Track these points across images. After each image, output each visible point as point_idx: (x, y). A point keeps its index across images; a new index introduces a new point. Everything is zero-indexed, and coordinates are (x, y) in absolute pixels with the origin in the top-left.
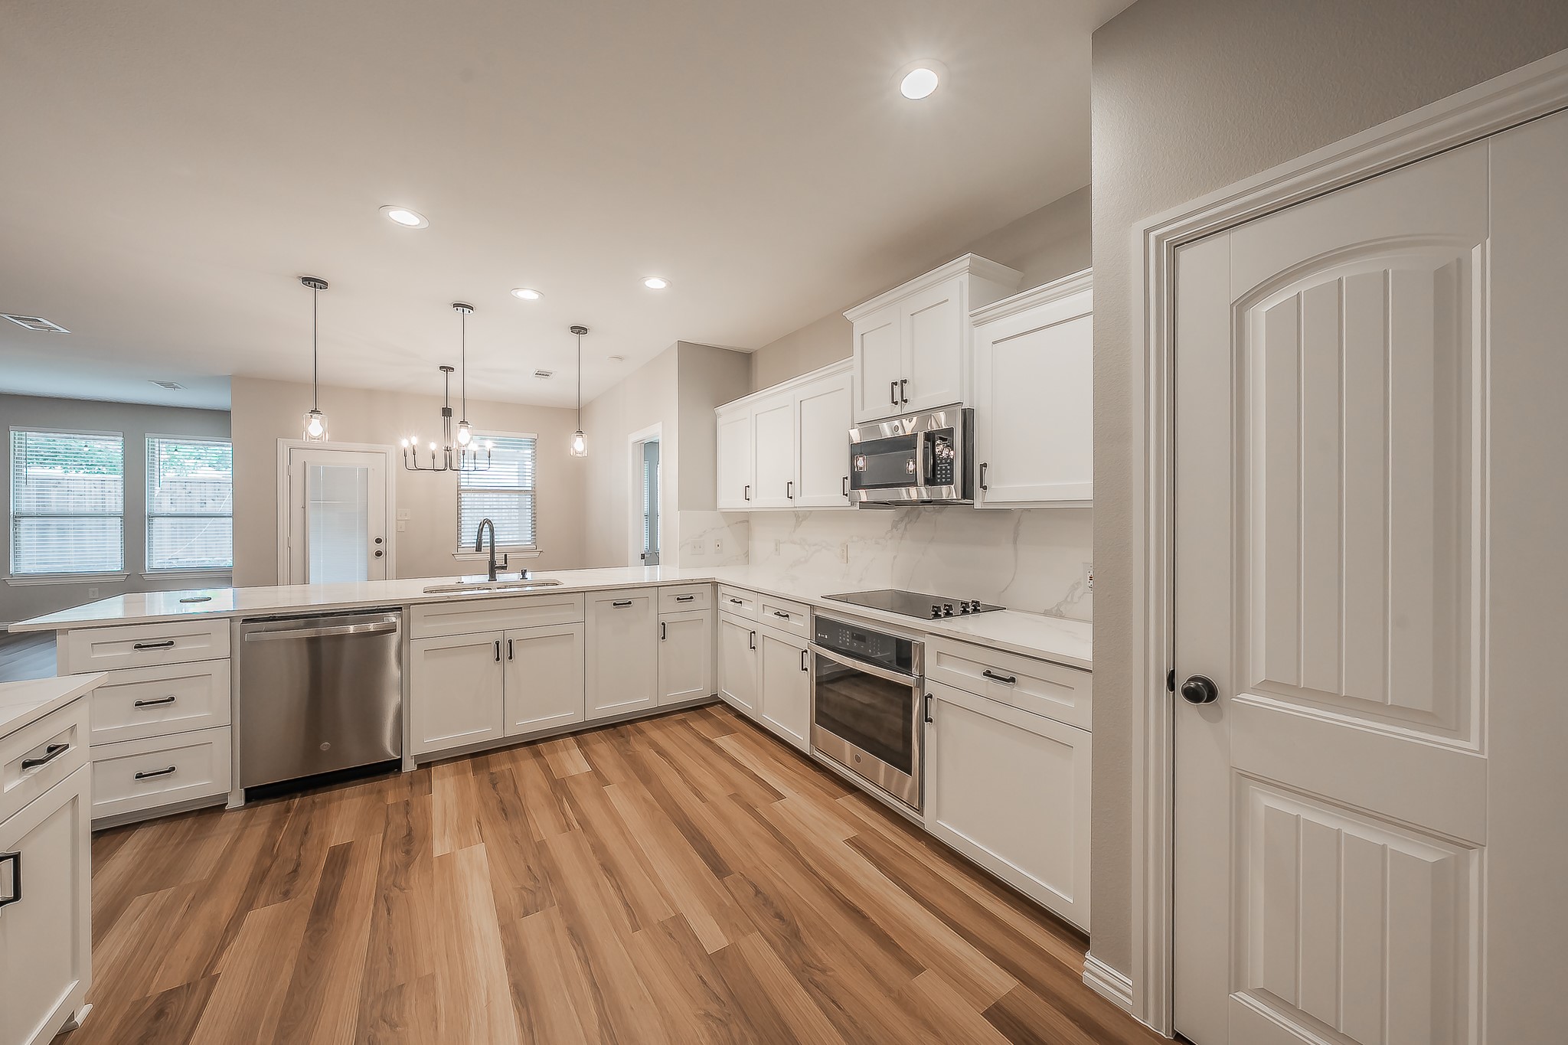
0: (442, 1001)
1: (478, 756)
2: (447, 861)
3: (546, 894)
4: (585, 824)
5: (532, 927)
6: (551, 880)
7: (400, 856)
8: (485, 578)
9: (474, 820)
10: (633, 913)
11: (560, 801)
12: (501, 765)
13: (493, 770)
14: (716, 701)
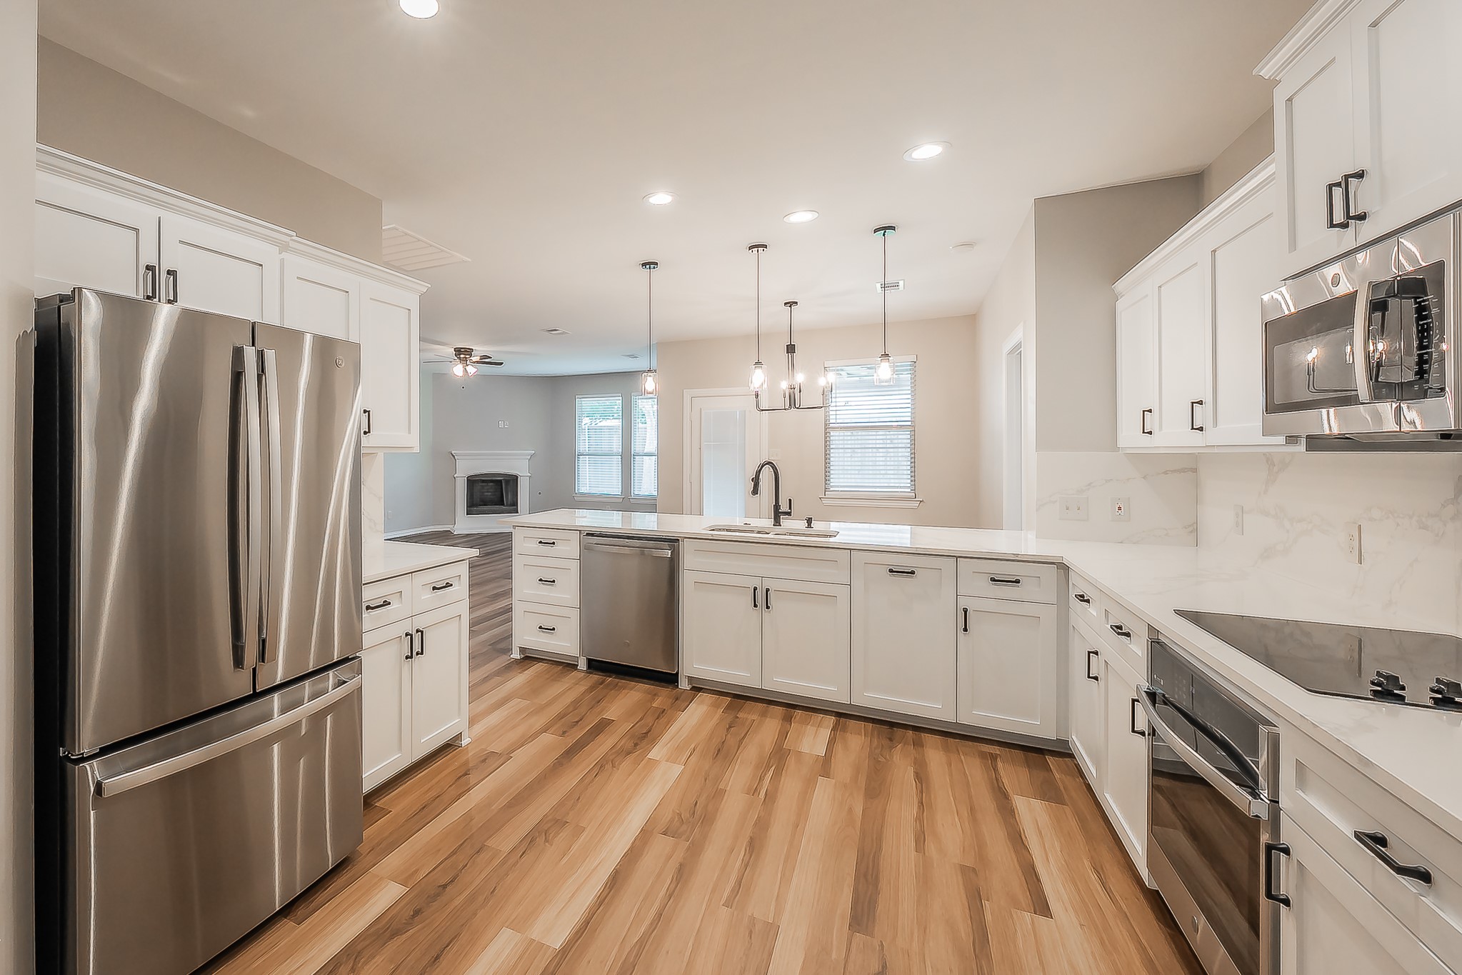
0: (576, 847)
1: (738, 698)
2: (654, 763)
3: (689, 830)
4: (770, 797)
5: (660, 846)
6: (702, 822)
7: (630, 745)
8: (768, 523)
9: (693, 746)
10: (738, 892)
11: (768, 768)
12: (750, 714)
13: (740, 715)
14: (1063, 751)
